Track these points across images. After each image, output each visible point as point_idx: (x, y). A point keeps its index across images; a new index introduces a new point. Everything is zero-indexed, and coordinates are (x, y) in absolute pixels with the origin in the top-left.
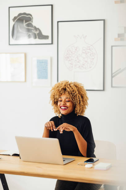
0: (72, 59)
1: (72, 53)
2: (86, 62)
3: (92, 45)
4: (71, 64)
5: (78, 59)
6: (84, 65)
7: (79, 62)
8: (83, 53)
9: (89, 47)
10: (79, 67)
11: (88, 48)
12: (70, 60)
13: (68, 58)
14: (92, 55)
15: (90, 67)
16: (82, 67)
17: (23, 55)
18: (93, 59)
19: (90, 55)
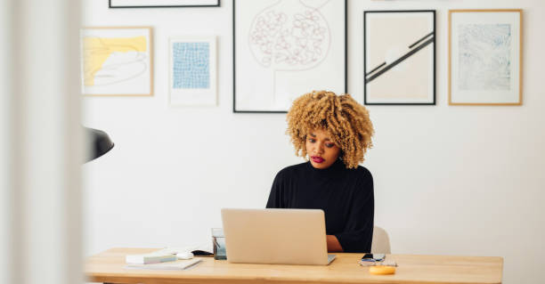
0: (268, 42)
1: (268, 26)
2: (303, 47)
3: (316, 10)
4: (266, 52)
5: (283, 41)
6: (297, 54)
7: (285, 48)
8: (296, 27)
9: (311, 13)
10: (287, 58)
11: (309, 17)
12: (263, 44)
13: (260, 38)
14: (317, 32)
15: (314, 60)
16: (294, 59)
17: (146, 33)
18: (320, 40)
19: (314, 31)
